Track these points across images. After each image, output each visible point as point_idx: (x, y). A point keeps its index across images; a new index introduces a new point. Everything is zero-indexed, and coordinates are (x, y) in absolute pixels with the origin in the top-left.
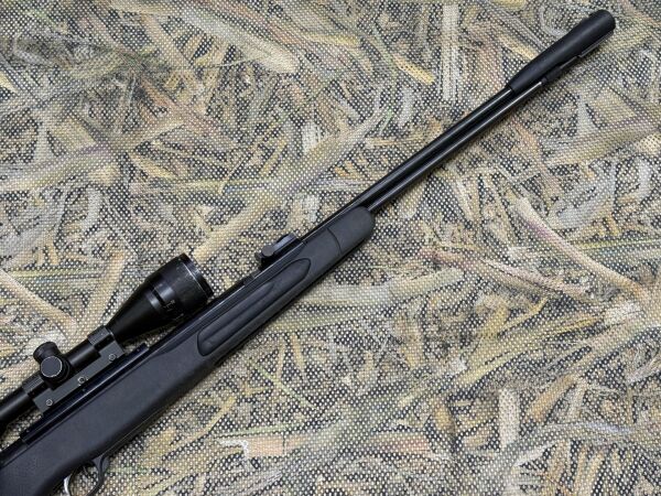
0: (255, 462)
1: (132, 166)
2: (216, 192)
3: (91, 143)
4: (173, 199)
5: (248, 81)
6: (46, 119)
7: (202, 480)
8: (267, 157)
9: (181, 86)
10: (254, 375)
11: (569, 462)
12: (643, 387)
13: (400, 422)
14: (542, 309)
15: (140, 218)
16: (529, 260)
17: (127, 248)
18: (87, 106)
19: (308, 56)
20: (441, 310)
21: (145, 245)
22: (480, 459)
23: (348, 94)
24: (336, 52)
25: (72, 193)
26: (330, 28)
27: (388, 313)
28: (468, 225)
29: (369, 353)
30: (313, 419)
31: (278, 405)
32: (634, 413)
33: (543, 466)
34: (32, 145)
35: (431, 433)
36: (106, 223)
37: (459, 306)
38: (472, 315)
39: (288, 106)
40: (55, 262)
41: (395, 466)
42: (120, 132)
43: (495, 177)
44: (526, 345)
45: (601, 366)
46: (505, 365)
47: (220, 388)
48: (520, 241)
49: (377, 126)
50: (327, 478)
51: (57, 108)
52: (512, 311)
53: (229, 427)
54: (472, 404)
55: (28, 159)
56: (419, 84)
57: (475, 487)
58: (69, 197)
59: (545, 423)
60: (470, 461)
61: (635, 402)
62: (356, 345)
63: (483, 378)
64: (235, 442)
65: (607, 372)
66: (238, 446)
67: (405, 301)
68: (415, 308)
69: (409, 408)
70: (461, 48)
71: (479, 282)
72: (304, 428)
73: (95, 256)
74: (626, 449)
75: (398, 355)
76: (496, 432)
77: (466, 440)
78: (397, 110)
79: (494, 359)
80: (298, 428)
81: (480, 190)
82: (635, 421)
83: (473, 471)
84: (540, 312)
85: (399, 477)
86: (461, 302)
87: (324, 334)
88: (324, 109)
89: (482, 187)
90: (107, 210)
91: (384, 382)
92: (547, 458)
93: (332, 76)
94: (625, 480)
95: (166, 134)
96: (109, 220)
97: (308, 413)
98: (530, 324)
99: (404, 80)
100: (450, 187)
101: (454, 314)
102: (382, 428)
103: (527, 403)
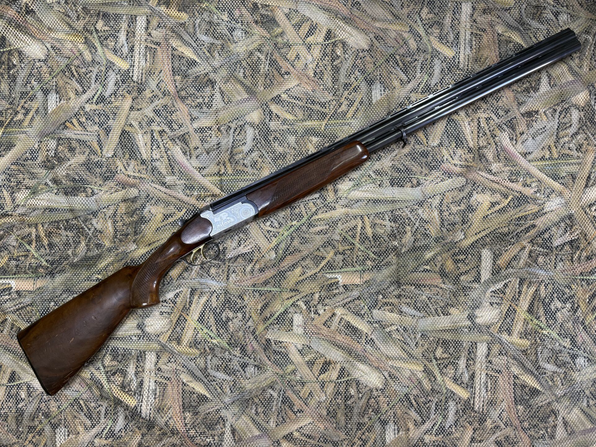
0: (345, 286)
1: (270, 110)
2: (321, 128)
3: (246, 96)
4: (295, 133)
5: (338, 54)
6: (218, 80)
7: (317, 296)
8: (350, 105)
9: (298, 57)
10: (343, 239)
11: (518, 290)
12: (562, 248)
13: (426, 267)
14: (509, 202)
15: (276, 144)
16: (504, 171)
17: (270, 163)
18: (242, 71)
19: (376, 38)
20: (451, 203)
21: (280, 162)
22: (469, 288)
23: (401, 64)
24: (393, 35)
25: (236, 128)
26: (390, 17)
27: (421, 204)
28: (470, 150)
29: (408, 228)
30: (377, 265)
31: (357, 256)
32: (555, 263)
33: (503, 292)
34: (212, 97)
35: (443, 274)
36: (258, 148)
37: (461, 201)
38: (469, 206)
39: (363, 72)
40: (230, 172)
41: (422, 291)
42: (262, 88)
43: (488, 119)
44: (499, 224)
45: (540, 236)
46: (486, 235)
47: (325, 246)
48: (499, 160)
49: (418, 86)
50: (384, 297)
51: (224, 73)
52: (492, 203)
53: (330, 268)
54: (466, 257)
55: (210, 106)
56: (445, 57)
57: (465, 303)
58: (235, 130)
59: (506, 268)
60: (463, 288)
61: (557, 257)
62: (401, 223)
63: (473, 243)
64: (334, 276)
65: (543, 240)
66: (336, 278)
67: (430, 197)
68: (436, 202)
69: (431, 260)
70: (472, 33)
71: (474, 185)
72: (371, 269)
73: (253, 168)
74: (549, 283)
75: (425, 229)
76: (479, 273)
77: (462, 278)
78: (431, 75)
79: (480, 232)
80: (368, 269)
81: (478, 128)
82: (555, 268)
83: (465, 295)
84: (508, 204)
85: (424, 297)
86: (463, 198)
87: (383, 217)
88: (385, 74)
89: (479, 126)
90: (257, 139)
91: (418, 244)
92: (506, 288)
93: (391, 51)
94: (547, 300)
95: (289, 89)
96: (259, 145)
97: (374, 261)
98: (502, 211)
99: (435, 54)
100: (461, 126)
101: (459, 205)
102: (415, 270)
103: (497, 257)
